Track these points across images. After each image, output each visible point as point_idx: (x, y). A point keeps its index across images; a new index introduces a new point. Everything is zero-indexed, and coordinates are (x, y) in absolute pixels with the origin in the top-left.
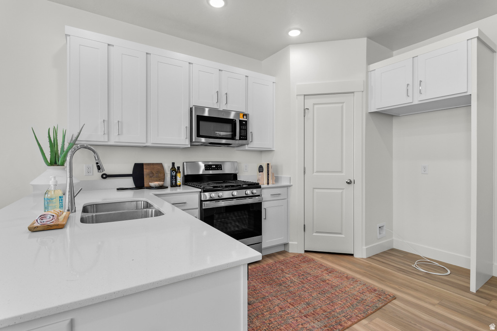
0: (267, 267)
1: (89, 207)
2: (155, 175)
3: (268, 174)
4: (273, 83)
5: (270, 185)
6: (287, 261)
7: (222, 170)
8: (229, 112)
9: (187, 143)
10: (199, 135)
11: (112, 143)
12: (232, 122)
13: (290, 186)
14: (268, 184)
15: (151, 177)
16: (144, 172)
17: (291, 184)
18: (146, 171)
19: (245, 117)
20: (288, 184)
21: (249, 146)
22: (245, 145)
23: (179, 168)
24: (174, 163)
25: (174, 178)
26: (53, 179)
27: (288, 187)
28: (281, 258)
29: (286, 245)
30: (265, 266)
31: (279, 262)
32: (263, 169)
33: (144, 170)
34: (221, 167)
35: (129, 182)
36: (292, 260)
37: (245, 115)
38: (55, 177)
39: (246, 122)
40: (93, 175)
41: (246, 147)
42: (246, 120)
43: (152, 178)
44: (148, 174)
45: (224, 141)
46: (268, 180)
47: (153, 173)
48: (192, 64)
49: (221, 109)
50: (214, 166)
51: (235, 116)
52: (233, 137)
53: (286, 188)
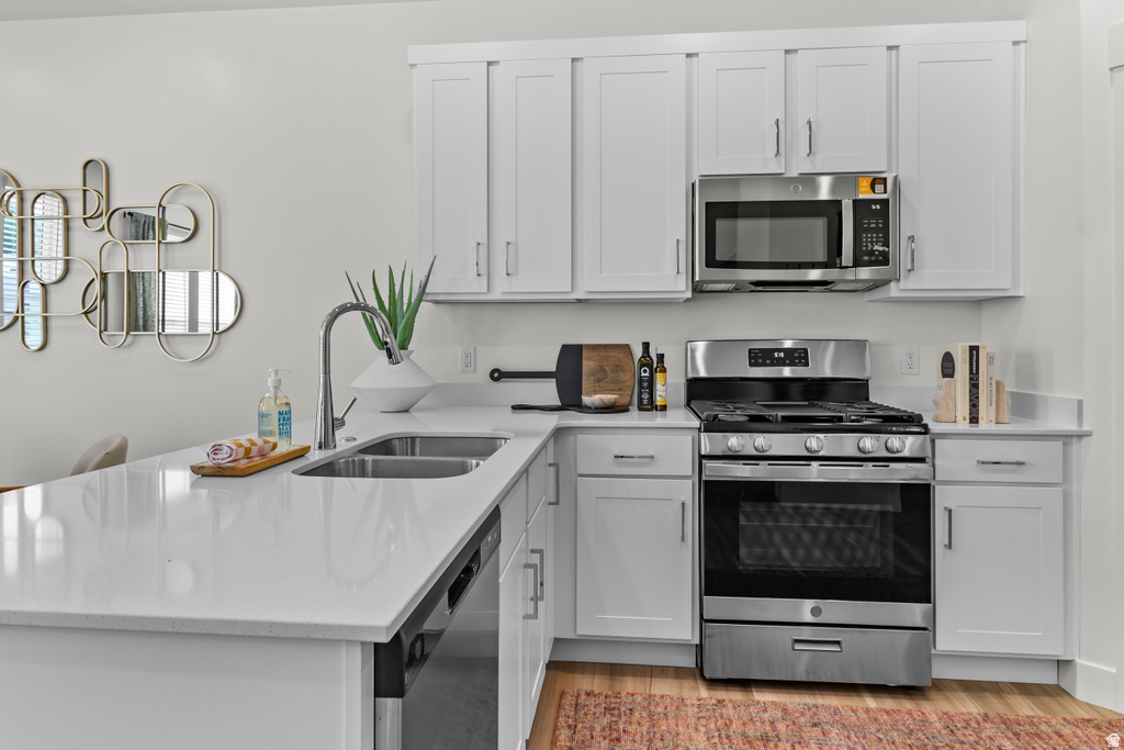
0: (938, 725)
1: (397, 443)
2: (610, 376)
3: (974, 386)
4: (1016, 43)
5: (984, 426)
6: (1043, 727)
7: (807, 364)
8: (809, 179)
9: (682, 288)
10: (711, 262)
11: (496, 296)
12: (830, 211)
13: (1080, 436)
14: (974, 420)
15: (599, 381)
16: (584, 369)
17: (1086, 428)
18: (588, 365)
19: (879, 188)
20: (1069, 426)
21: (902, 285)
22: (886, 282)
23: (661, 357)
24: (648, 343)
25: (645, 384)
26: (273, 374)
27: (1066, 438)
28: (1024, 708)
29: (1062, 665)
30: (933, 717)
31: (1004, 722)
32: (953, 367)
33: (585, 363)
34: (806, 358)
35: (548, 392)
36: (1067, 731)
37: (877, 181)
38: (276, 372)
39: (886, 202)
40: (475, 371)
41: (894, 290)
42: (885, 196)
43: (602, 384)
44: (592, 374)
45: (814, 275)
46: (974, 405)
47: (605, 371)
48: (697, 54)
49: (795, 174)
50: (782, 355)
51: (834, 188)
52: (833, 259)
53: (1059, 445)
